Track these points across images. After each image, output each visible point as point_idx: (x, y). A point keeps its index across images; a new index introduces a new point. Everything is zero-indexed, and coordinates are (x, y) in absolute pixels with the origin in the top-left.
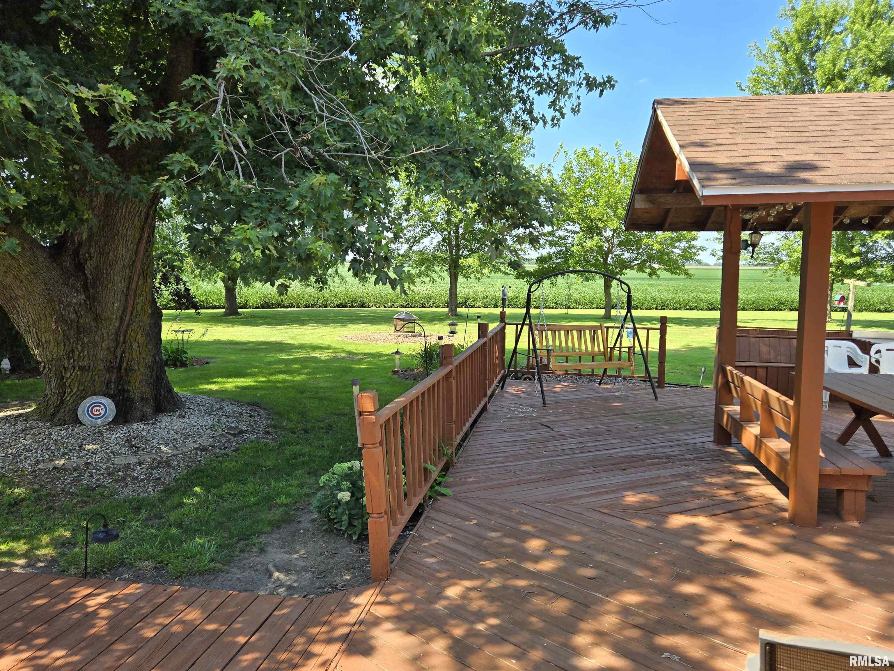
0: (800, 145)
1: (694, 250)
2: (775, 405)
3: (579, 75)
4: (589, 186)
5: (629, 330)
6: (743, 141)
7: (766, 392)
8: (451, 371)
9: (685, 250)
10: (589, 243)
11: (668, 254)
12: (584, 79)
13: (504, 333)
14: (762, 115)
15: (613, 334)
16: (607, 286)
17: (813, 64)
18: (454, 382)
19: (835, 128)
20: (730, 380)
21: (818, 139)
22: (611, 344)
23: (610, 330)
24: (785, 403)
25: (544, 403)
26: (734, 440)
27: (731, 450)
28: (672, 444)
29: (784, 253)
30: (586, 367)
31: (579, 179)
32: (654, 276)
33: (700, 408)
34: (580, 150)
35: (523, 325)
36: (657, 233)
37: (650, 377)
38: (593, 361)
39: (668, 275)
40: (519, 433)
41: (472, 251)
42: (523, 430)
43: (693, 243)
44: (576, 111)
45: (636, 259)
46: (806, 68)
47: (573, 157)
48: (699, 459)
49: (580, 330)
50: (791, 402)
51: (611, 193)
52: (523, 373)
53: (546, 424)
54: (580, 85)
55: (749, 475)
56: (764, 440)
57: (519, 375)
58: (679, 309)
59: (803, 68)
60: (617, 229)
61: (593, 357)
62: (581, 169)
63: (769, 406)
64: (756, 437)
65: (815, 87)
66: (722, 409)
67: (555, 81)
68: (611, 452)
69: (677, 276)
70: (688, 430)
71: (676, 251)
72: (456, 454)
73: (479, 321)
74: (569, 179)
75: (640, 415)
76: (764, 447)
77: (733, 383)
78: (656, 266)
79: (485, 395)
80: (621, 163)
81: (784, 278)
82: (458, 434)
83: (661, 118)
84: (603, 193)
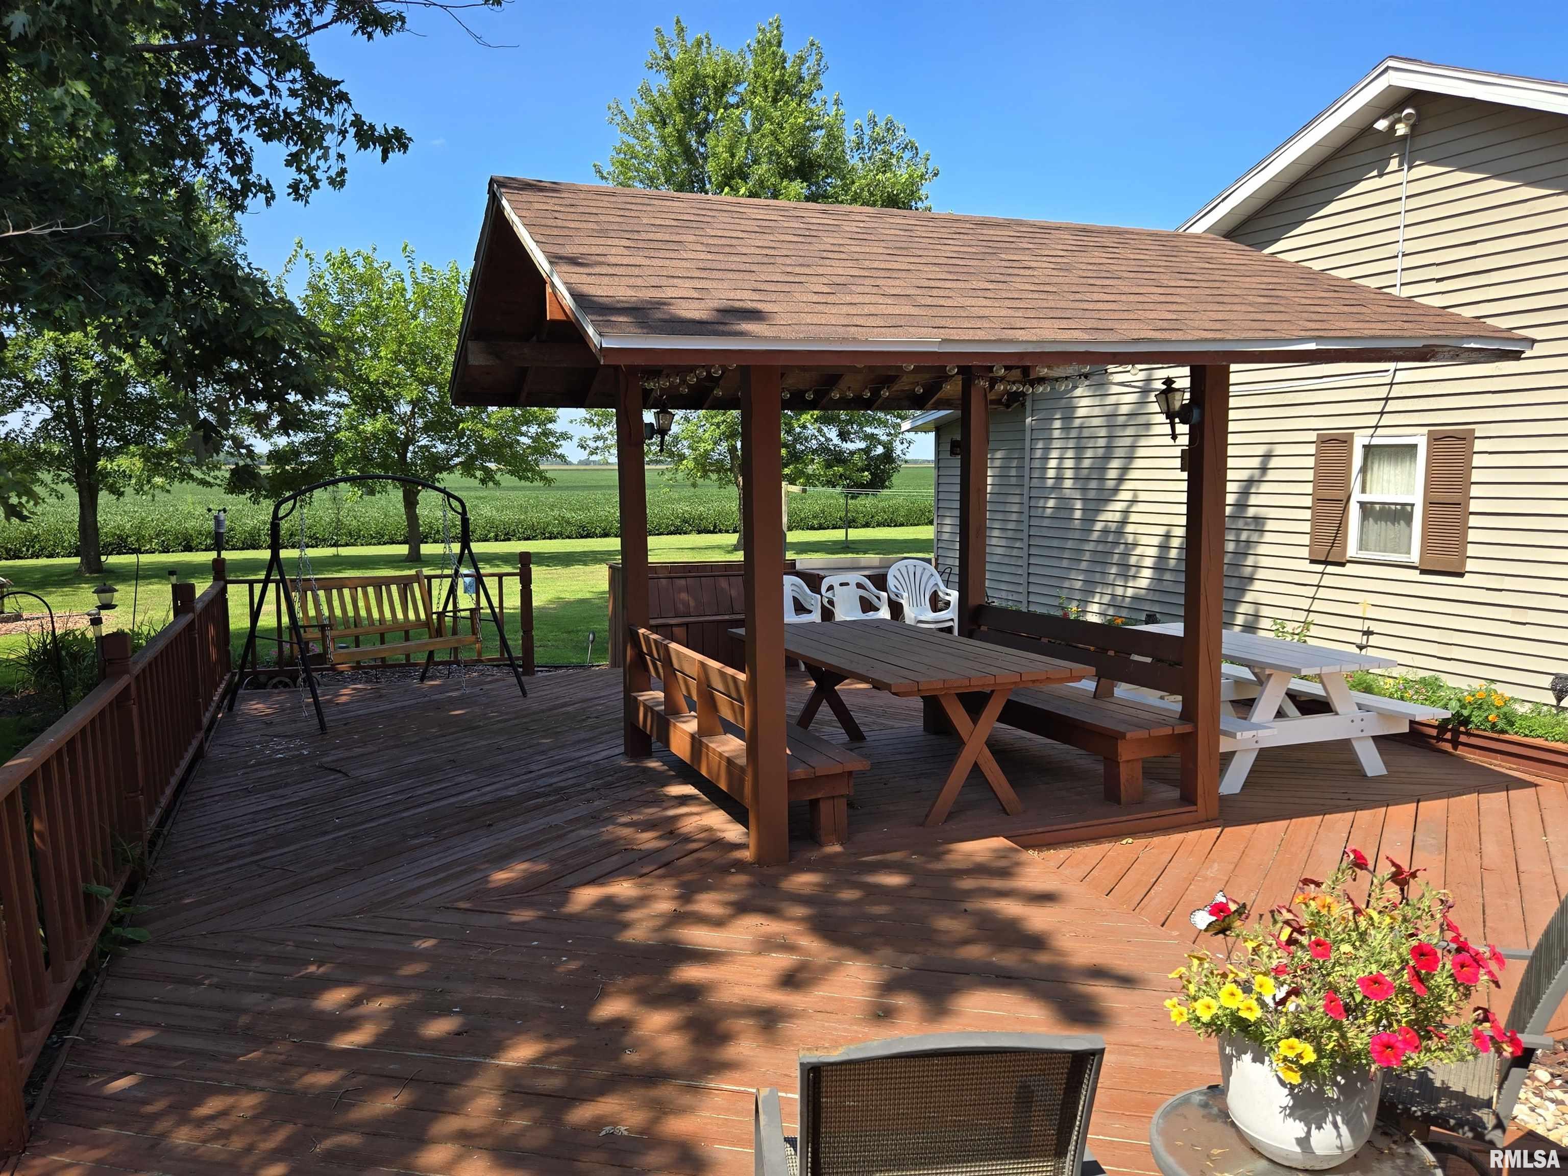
0: (730, 275)
1: (551, 439)
2: (717, 683)
3: (341, 116)
4: (360, 322)
5: (468, 580)
6: (647, 262)
7: (703, 664)
8: (128, 688)
9: (536, 439)
10: (369, 426)
11: (511, 446)
12: (353, 124)
13: (225, 602)
14: (667, 223)
15: (440, 589)
16: (410, 502)
17: (702, 150)
18: (135, 709)
19: (772, 252)
20: (645, 650)
21: (754, 268)
22: (437, 607)
23: (435, 582)
24: (734, 679)
25: (323, 726)
26: (656, 746)
27: (654, 764)
28: (561, 767)
29: (686, 443)
30: (394, 650)
31: (341, 308)
32: (491, 484)
33: (596, 702)
34: (337, 254)
35: (266, 582)
36: (490, 408)
37: (510, 657)
38: (407, 639)
39: (513, 481)
40: (280, 792)
41: (126, 441)
42: (287, 785)
43: (550, 426)
44: (338, 181)
45: (457, 454)
46: (692, 154)
47: (325, 266)
48: (608, 786)
49: (379, 584)
50: (742, 677)
51: (402, 336)
52: (271, 675)
53: (333, 766)
54: (343, 133)
55: (684, 800)
56: (705, 740)
57: (263, 679)
58: (534, 538)
59: (689, 155)
60: (419, 400)
61: (407, 632)
62: (342, 291)
63: (709, 686)
64: (692, 736)
65: (708, 186)
66: (635, 698)
67: (297, 119)
68: (461, 798)
69: (528, 484)
70: (585, 740)
71: (523, 440)
72: (150, 853)
73: (174, 579)
74: (321, 306)
75: (501, 725)
76: (704, 750)
77: (651, 655)
78: (492, 466)
79: (199, 727)
80: (417, 284)
81: (689, 483)
82: (151, 812)
83: (509, 211)
84: (388, 336)
